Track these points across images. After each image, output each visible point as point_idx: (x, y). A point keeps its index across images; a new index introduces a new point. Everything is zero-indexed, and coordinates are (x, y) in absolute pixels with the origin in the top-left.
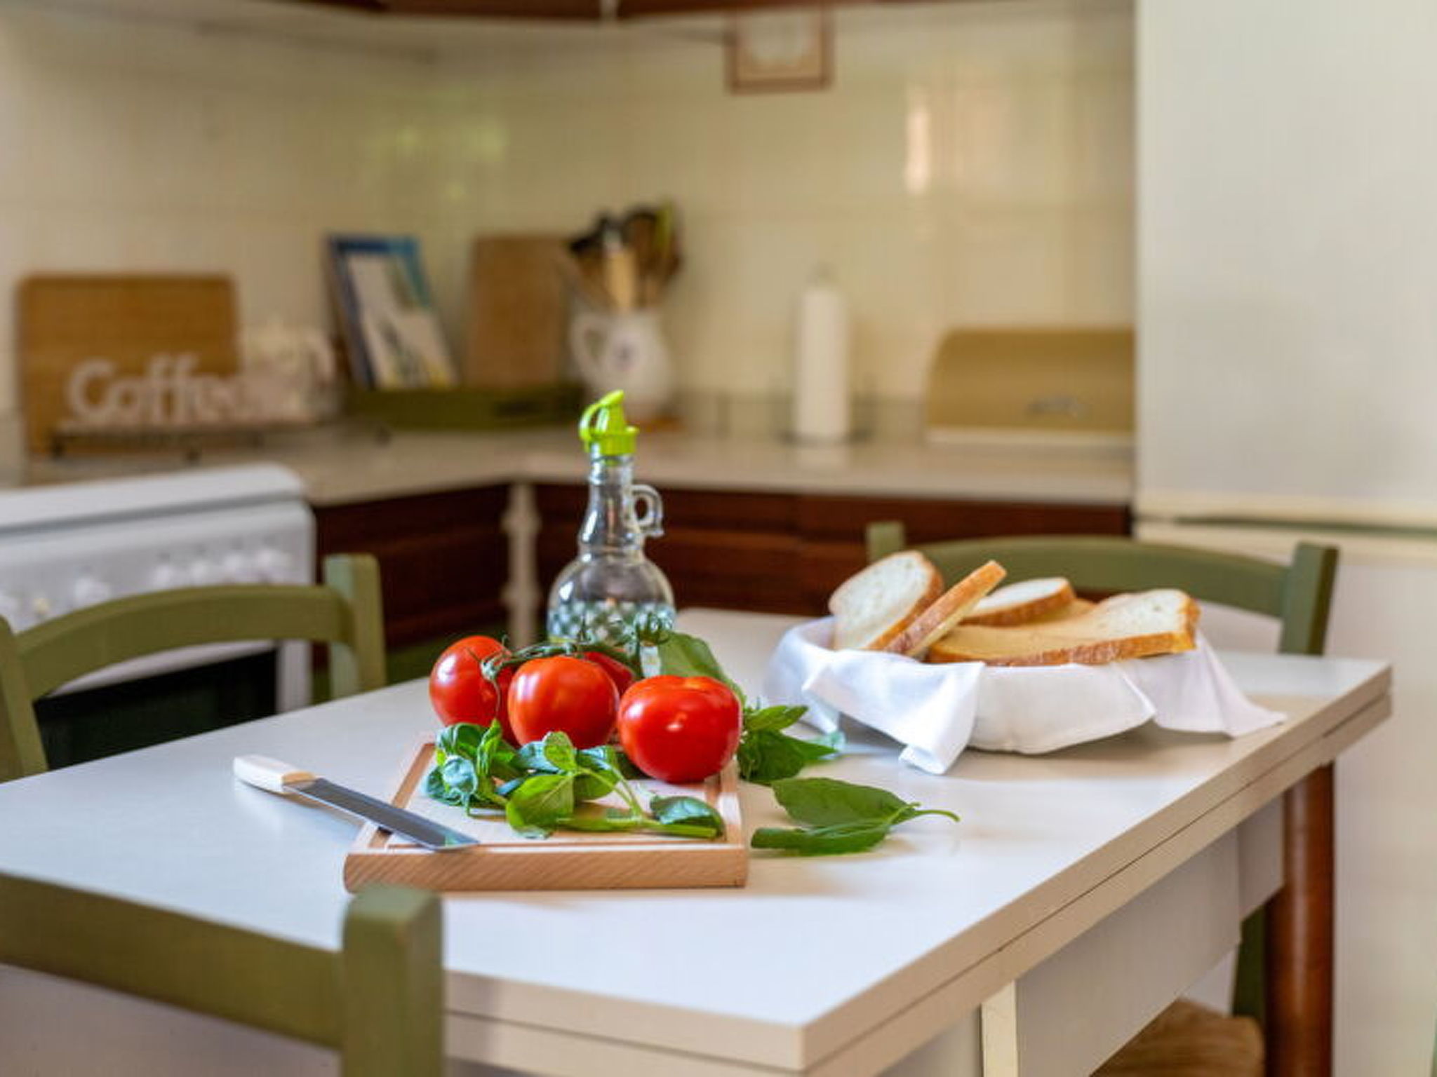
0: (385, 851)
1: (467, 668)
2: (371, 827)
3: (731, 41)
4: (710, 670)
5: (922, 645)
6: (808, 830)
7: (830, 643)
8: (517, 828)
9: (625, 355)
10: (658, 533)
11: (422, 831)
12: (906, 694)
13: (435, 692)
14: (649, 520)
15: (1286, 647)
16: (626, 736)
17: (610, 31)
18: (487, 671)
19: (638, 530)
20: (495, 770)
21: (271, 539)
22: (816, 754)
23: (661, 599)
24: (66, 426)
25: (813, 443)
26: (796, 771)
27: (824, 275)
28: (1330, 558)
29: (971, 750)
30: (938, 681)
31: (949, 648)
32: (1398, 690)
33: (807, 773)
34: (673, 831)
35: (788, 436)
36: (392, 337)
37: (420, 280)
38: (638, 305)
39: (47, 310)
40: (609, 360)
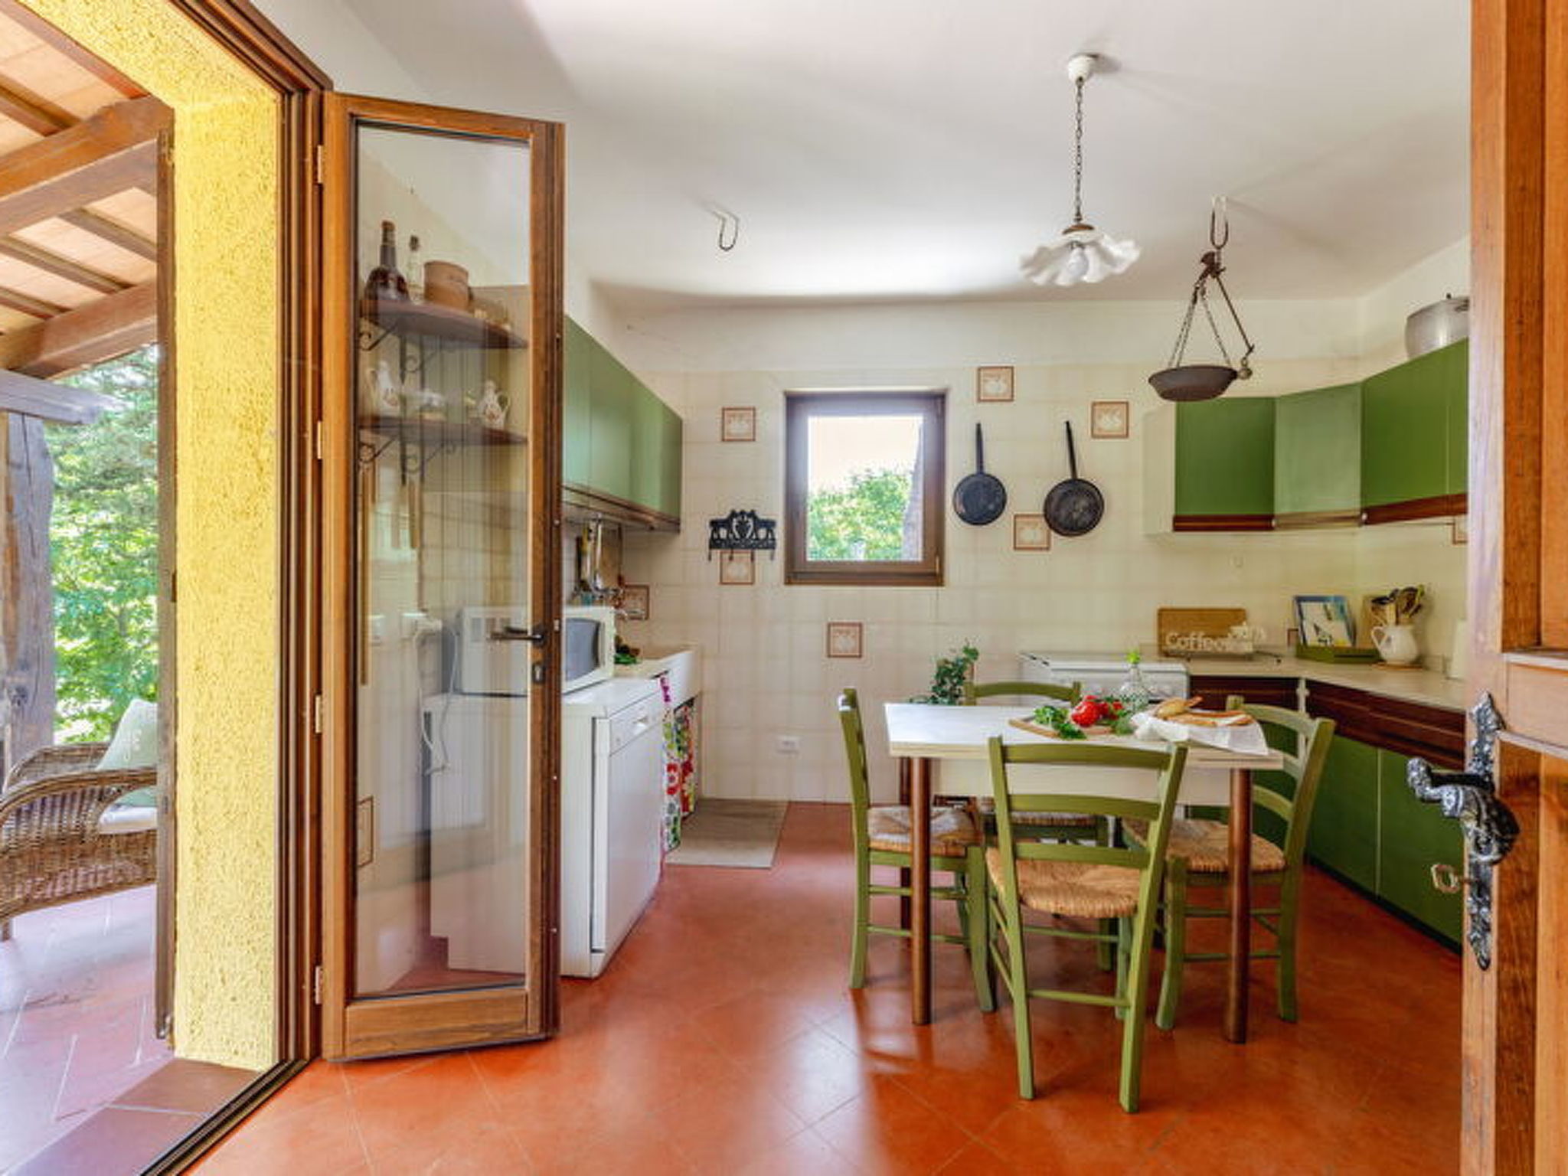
3: (1454, 525)
35: (1448, 678)
36: (1317, 629)
37: (1342, 610)
38: (1397, 623)
39: (1166, 617)
40: (1383, 642)
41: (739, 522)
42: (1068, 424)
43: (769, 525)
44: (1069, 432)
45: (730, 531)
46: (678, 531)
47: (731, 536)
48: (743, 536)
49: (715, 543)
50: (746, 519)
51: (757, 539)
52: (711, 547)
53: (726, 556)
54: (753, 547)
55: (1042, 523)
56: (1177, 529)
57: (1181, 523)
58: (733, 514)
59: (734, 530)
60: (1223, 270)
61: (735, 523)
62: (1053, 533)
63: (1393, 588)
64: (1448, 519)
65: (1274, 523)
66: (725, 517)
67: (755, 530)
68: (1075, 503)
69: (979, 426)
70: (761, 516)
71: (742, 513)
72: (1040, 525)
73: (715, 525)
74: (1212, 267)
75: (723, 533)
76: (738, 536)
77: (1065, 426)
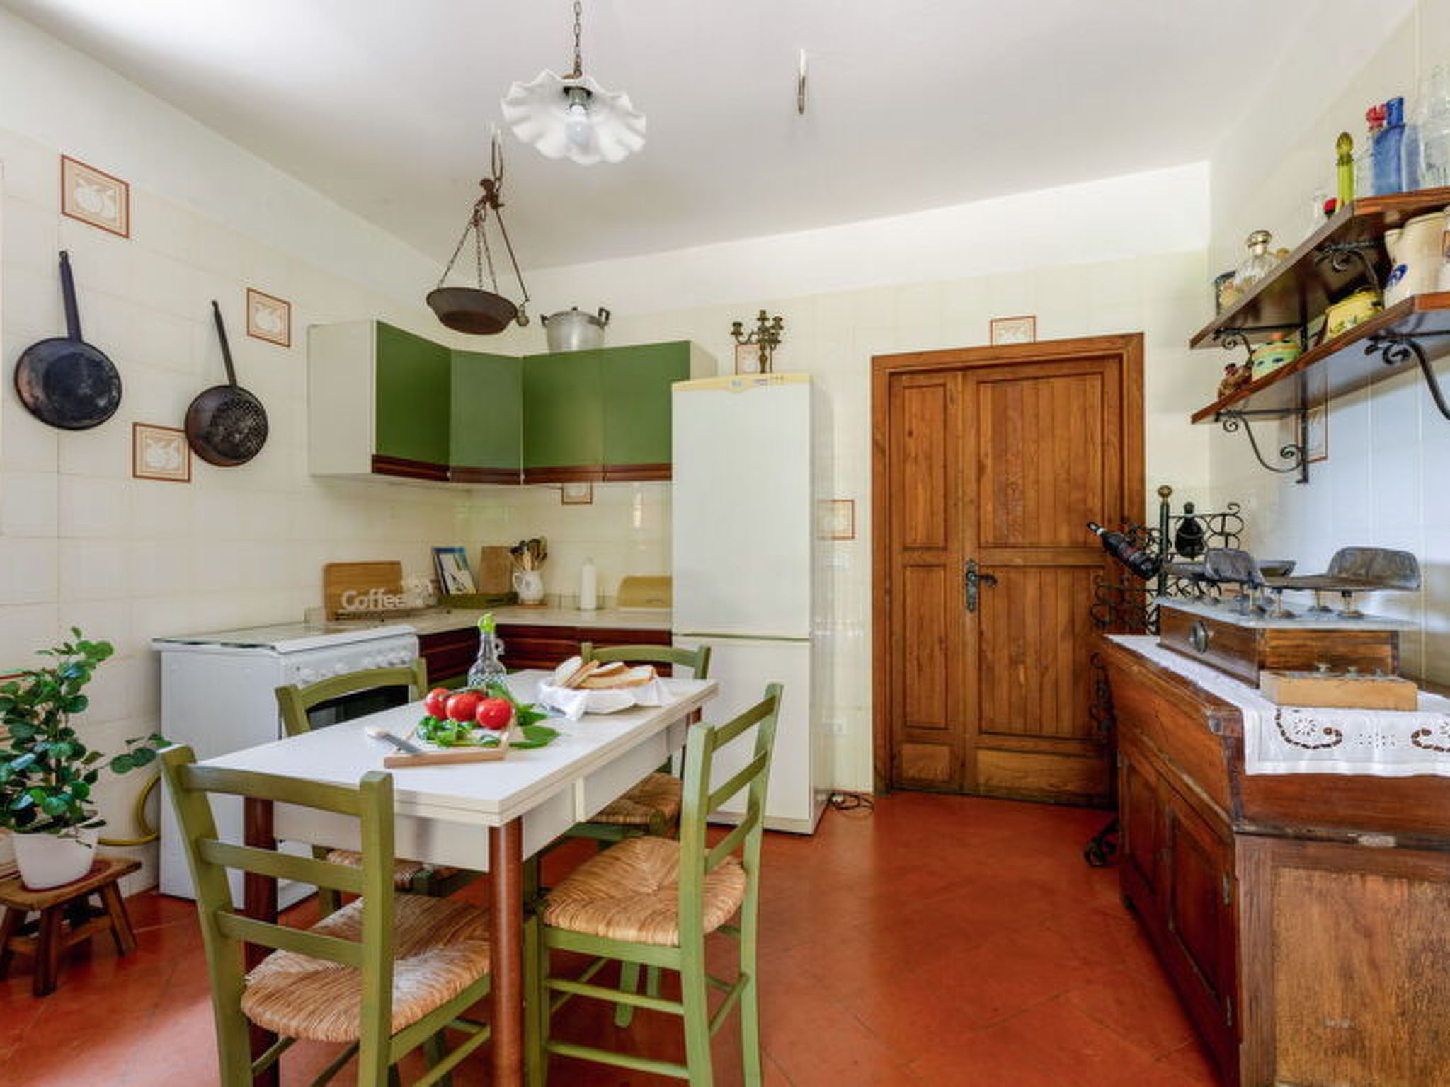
0: (399, 756)
1: (435, 698)
2: (395, 748)
3: (562, 489)
4: (506, 693)
5: (575, 684)
6: (528, 741)
7: (551, 685)
8: (439, 746)
9: (528, 584)
10: (502, 653)
11: (410, 749)
12: (568, 699)
13: (426, 705)
14: (500, 649)
15: (696, 677)
16: (478, 717)
17: (522, 486)
18: (441, 699)
19: (496, 653)
20: (436, 729)
21: (405, 648)
22: (542, 717)
23: (501, 671)
24: (341, 611)
25: (586, 610)
26: (532, 723)
27: (590, 560)
28: (708, 650)
29: (586, 713)
30: (575, 696)
31: (584, 685)
32: (721, 688)
33: (538, 724)
34: (485, 745)
35: (579, 609)
36: (454, 579)
37: (465, 561)
38: (532, 569)
39: (335, 574)
40: (523, 586)
42: (215, 304)
44: (218, 316)
55: (180, 441)
56: (376, 470)
57: (382, 464)
60: (502, 205)
62: (195, 458)
63: (520, 539)
64: (559, 485)
65: (449, 474)
68: (238, 420)
69: (64, 257)
72: (175, 445)
74: (491, 195)
77: (212, 308)
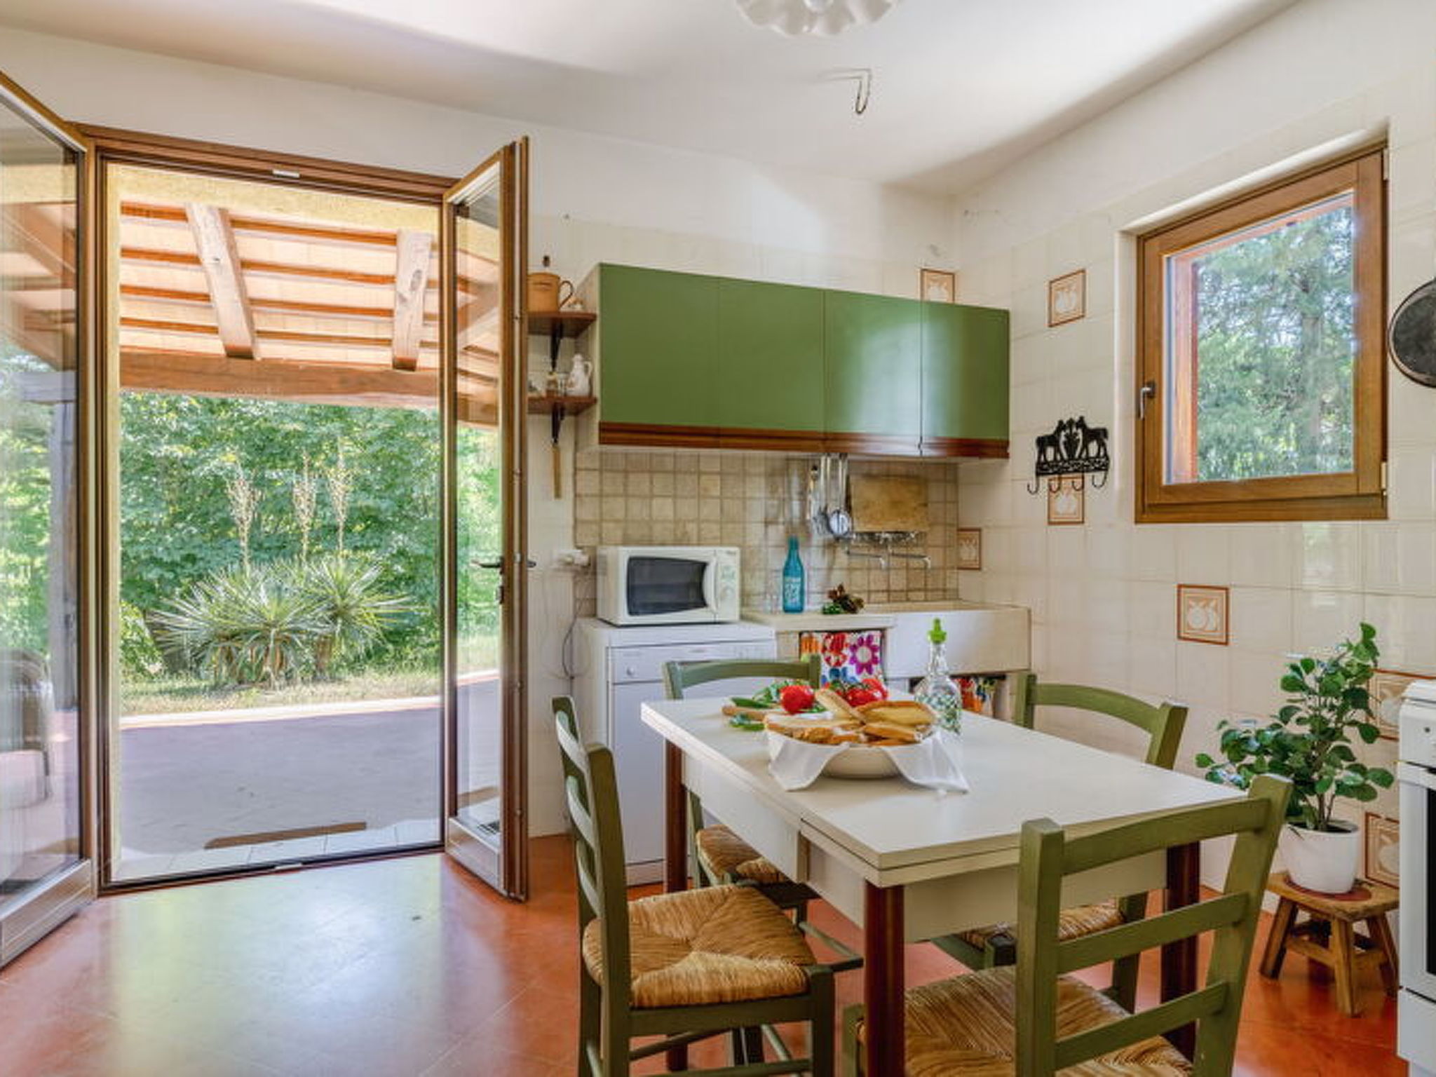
41: (1067, 436)
43: (1099, 435)
45: (1057, 450)
46: (1006, 456)
47: (1059, 457)
48: (1071, 454)
49: (1042, 469)
50: (1074, 430)
51: (1088, 458)
52: (1038, 474)
53: (1055, 485)
54: (1082, 470)
58: (1061, 426)
59: (1062, 447)
61: (1063, 439)
66: (1051, 432)
67: (1085, 446)
70: (1092, 425)
71: (1071, 422)
73: (1043, 443)
75: (1050, 452)
76: (1065, 456)
